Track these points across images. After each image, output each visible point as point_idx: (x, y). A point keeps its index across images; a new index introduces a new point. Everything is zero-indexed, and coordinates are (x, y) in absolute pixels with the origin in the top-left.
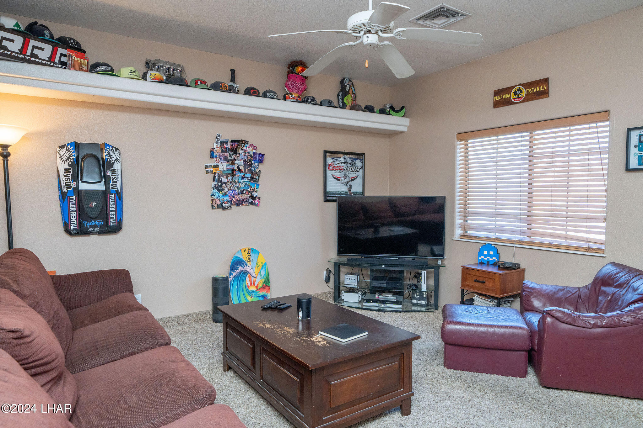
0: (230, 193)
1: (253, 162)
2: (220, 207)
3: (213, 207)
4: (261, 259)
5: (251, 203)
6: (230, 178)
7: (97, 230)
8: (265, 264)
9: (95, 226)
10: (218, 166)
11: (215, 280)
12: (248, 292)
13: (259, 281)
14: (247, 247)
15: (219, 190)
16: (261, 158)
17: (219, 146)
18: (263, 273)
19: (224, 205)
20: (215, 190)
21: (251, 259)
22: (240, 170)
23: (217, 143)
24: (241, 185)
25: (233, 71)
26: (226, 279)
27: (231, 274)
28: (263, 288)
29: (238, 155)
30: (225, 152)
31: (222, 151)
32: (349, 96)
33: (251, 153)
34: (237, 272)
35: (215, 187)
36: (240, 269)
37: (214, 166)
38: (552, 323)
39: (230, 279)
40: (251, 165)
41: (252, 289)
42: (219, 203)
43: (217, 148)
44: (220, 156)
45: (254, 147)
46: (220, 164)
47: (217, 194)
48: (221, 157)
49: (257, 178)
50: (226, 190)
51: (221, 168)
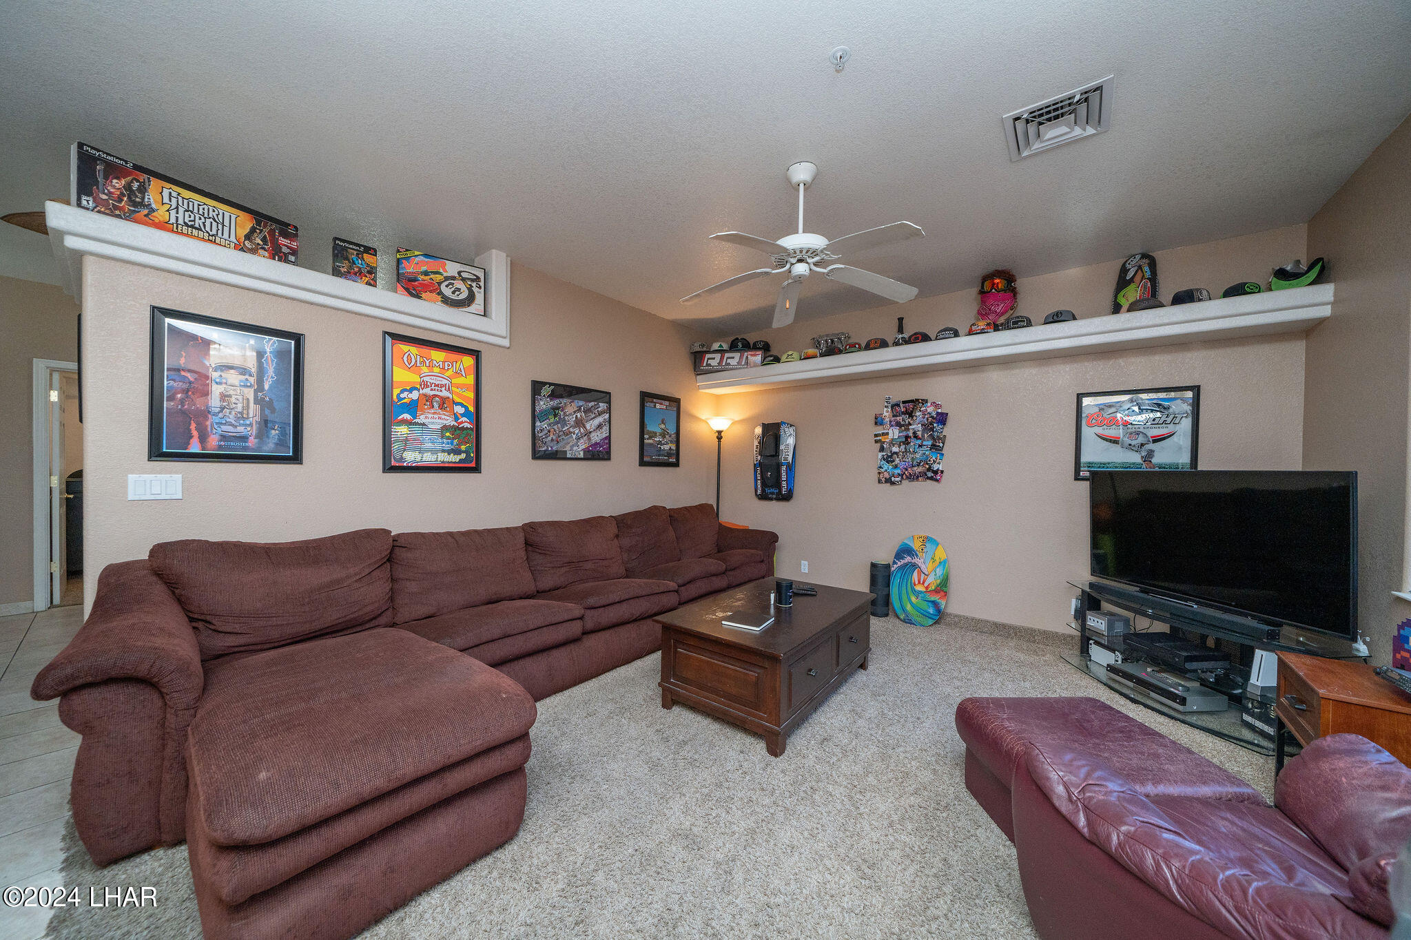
0: (902, 465)
1: (935, 425)
2: (889, 481)
3: (880, 481)
4: (940, 554)
5: (931, 478)
6: (903, 447)
7: (774, 496)
8: (945, 561)
9: (773, 493)
10: (887, 434)
11: (874, 566)
12: (914, 591)
13: (933, 581)
14: (923, 535)
15: (888, 462)
16: (942, 419)
17: (890, 410)
18: (939, 572)
19: (893, 479)
20: (883, 462)
21: (925, 550)
22: (916, 437)
23: (886, 407)
24: (918, 456)
25: (901, 320)
26: (888, 567)
27: (894, 563)
28: (936, 591)
29: (915, 418)
30: (897, 416)
31: (893, 416)
32: (1132, 286)
33: (934, 414)
34: (903, 562)
35: (883, 458)
36: (908, 559)
37: (883, 434)
39: (893, 569)
40: (932, 429)
41: (919, 588)
42: (887, 476)
43: (887, 414)
44: (890, 422)
45: (937, 406)
46: (890, 431)
47: (886, 466)
48: (892, 423)
49: (941, 445)
50: (897, 461)
51: (890, 436)
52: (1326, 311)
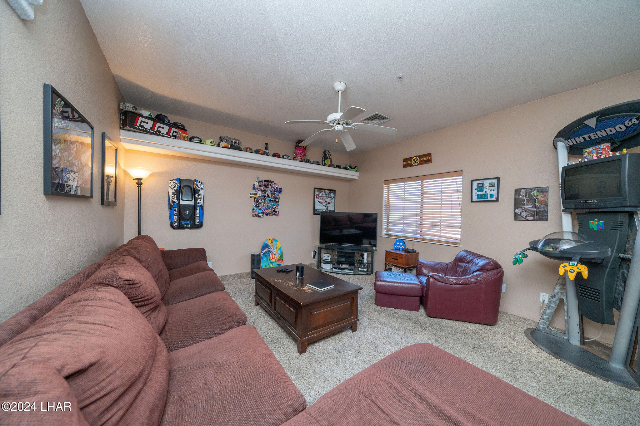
0: (263, 209)
1: (276, 192)
2: (257, 216)
3: (253, 216)
4: (279, 245)
5: (274, 214)
6: (263, 201)
7: (189, 226)
8: (281, 247)
9: (188, 224)
10: (257, 194)
11: (253, 255)
12: (271, 262)
13: (277, 256)
14: (271, 238)
15: (257, 207)
16: (280, 191)
17: (258, 183)
18: (279, 252)
19: (259, 215)
20: (255, 207)
21: (273, 244)
22: (268, 197)
23: (257, 181)
24: (269, 205)
25: (267, 144)
26: (259, 255)
27: (262, 252)
28: (279, 260)
29: (268, 188)
30: (261, 186)
31: (259, 186)
32: (328, 159)
33: (275, 188)
34: (265, 251)
35: (255, 205)
36: (267, 249)
37: (255, 194)
38: (434, 282)
39: (261, 255)
40: (274, 194)
41: (273, 260)
42: (256, 213)
43: (256, 184)
44: (258, 189)
45: (276, 184)
46: (258, 193)
47: (256, 209)
48: (259, 189)
49: (278, 201)
50: (261, 207)
51: (258, 195)
52: (357, 178)
